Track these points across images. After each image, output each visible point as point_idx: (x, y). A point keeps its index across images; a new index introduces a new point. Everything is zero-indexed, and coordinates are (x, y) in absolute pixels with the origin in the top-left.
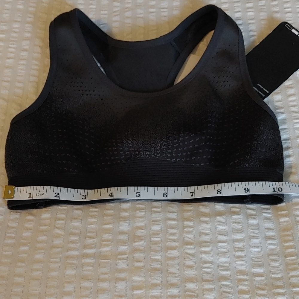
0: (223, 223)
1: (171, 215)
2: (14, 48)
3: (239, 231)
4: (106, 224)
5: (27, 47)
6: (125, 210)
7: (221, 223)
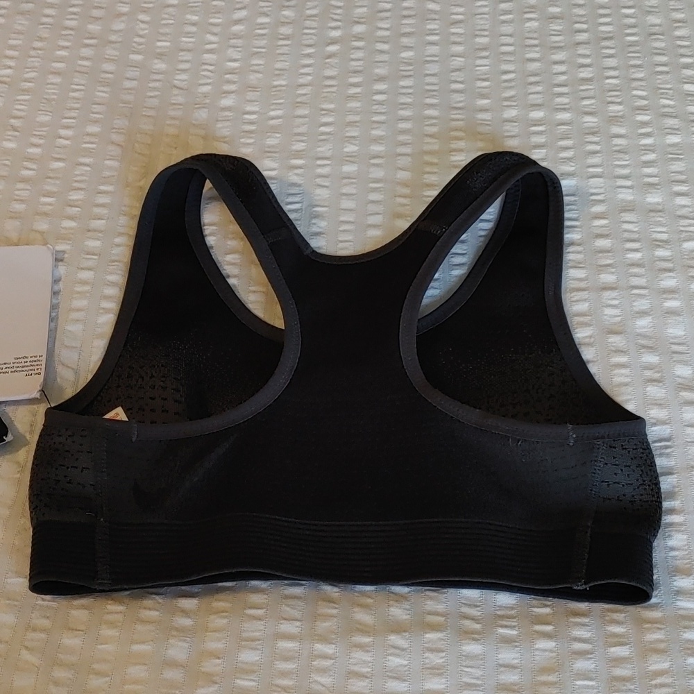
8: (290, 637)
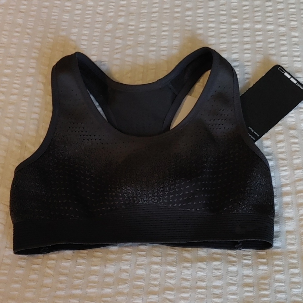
0: (204, 269)
1: (155, 259)
2: (18, 84)
3: (218, 278)
4: (94, 266)
5: (30, 83)
6: (112, 253)
7: (201, 270)
8: (156, 264)
